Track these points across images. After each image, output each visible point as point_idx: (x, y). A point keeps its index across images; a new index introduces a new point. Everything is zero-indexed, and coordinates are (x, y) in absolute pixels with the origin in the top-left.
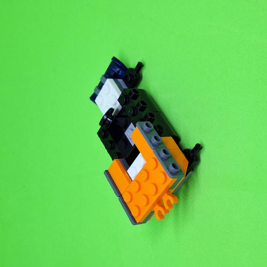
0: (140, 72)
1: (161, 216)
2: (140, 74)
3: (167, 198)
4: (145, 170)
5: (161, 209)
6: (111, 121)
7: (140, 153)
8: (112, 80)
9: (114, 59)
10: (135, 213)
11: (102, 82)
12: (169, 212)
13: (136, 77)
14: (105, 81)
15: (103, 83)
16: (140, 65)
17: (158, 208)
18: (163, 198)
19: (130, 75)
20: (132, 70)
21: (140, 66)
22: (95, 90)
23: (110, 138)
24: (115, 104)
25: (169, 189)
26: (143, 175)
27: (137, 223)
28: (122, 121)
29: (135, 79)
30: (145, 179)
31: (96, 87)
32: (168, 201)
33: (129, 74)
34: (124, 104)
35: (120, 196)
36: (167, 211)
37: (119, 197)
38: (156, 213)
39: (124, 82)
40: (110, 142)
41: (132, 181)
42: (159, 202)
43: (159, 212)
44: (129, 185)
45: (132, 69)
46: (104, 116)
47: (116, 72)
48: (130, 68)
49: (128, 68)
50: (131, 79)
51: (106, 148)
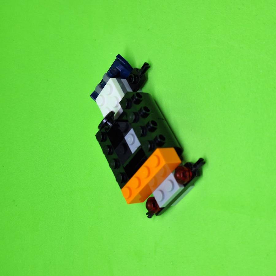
0: (146, 73)
2: (145, 75)
6: (111, 125)
8: (115, 79)
9: (119, 56)
11: (104, 80)
13: (141, 78)
14: (108, 80)
16: (146, 66)
19: (135, 76)
21: (146, 67)
22: (96, 88)
23: (108, 142)
24: (117, 107)
28: (122, 125)
29: (139, 81)
34: (126, 108)
39: (128, 82)
40: (109, 147)
45: (137, 69)
46: (103, 120)
47: (120, 71)
48: (135, 68)
49: (133, 68)
50: (135, 79)
51: (104, 152)
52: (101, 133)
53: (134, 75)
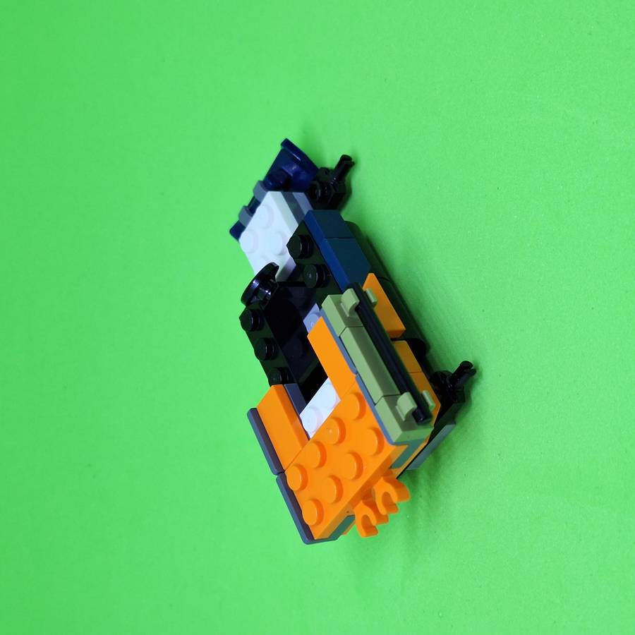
0: (347, 178)
1: (369, 529)
2: (346, 183)
3: (382, 488)
4: (336, 419)
5: (369, 512)
6: (270, 293)
7: (327, 377)
8: (279, 194)
9: (287, 144)
10: (310, 517)
11: (256, 197)
12: (388, 520)
13: (336, 190)
14: (263, 196)
15: (258, 199)
16: (345, 162)
17: (362, 510)
18: (376, 487)
19: (323, 185)
20: (326, 173)
21: (346, 164)
22: (241, 215)
23: (267, 332)
24: (282, 254)
25: (391, 467)
26: (331, 431)
27: (313, 538)
28: (297, 294)
29: (332, 195)
30: (337, 440)
31: (242, 209)
32: (386, 495)
33: (321, 183)
34: (301, 257)
35: (280, 471)
36: (382, 519)
37: (278, 474)
38: (358, 519)
39: (309, 199)
40: (267, 341)
41: (309, 438)
42: (366, 495)
43: (366, 518)
44: (300, 449)
45: (327, 170)
46: (252, 282)
47: (292, 175)
48: (322, 168)
49: (319, 168)
50: (323, 192)
51: (258, 354)
52: (250, 313)
53: (320, 183)
